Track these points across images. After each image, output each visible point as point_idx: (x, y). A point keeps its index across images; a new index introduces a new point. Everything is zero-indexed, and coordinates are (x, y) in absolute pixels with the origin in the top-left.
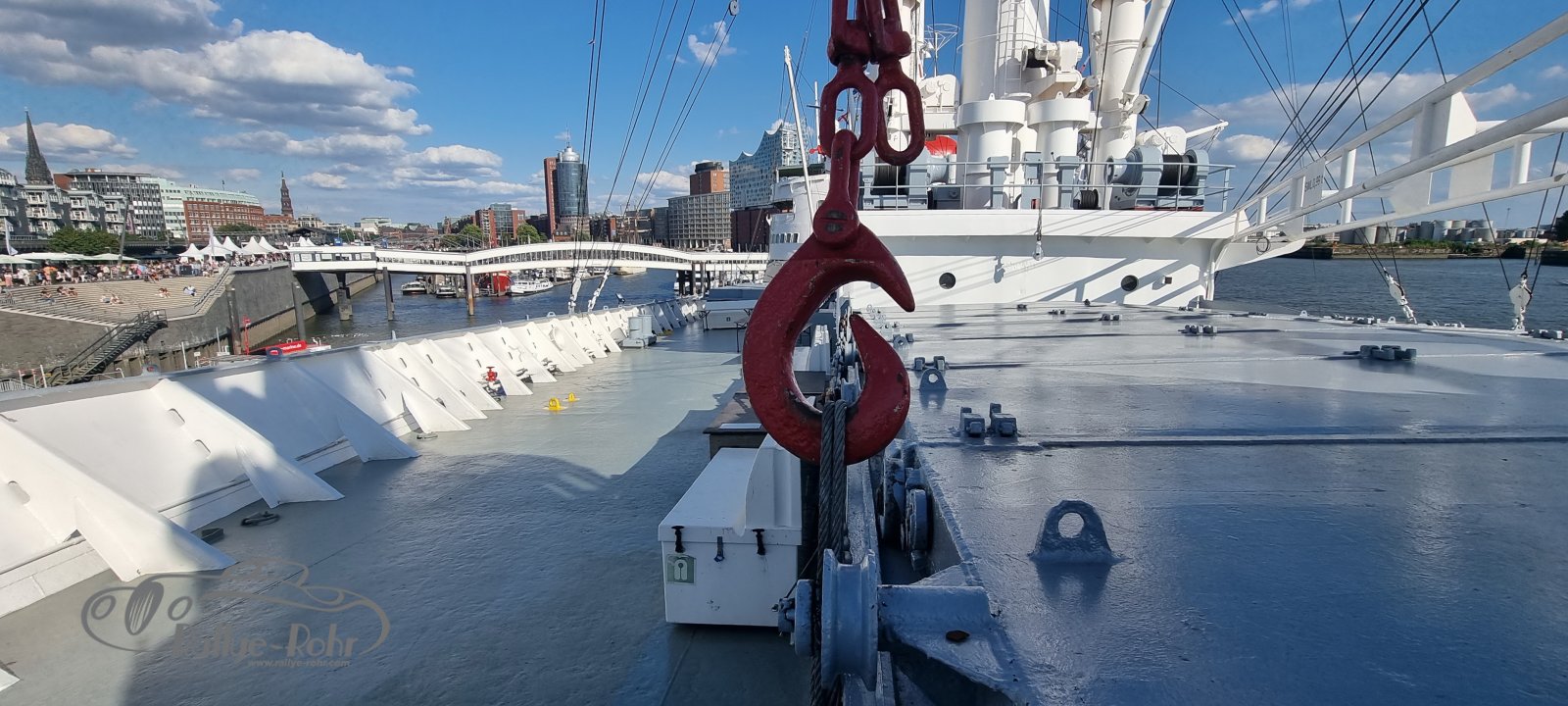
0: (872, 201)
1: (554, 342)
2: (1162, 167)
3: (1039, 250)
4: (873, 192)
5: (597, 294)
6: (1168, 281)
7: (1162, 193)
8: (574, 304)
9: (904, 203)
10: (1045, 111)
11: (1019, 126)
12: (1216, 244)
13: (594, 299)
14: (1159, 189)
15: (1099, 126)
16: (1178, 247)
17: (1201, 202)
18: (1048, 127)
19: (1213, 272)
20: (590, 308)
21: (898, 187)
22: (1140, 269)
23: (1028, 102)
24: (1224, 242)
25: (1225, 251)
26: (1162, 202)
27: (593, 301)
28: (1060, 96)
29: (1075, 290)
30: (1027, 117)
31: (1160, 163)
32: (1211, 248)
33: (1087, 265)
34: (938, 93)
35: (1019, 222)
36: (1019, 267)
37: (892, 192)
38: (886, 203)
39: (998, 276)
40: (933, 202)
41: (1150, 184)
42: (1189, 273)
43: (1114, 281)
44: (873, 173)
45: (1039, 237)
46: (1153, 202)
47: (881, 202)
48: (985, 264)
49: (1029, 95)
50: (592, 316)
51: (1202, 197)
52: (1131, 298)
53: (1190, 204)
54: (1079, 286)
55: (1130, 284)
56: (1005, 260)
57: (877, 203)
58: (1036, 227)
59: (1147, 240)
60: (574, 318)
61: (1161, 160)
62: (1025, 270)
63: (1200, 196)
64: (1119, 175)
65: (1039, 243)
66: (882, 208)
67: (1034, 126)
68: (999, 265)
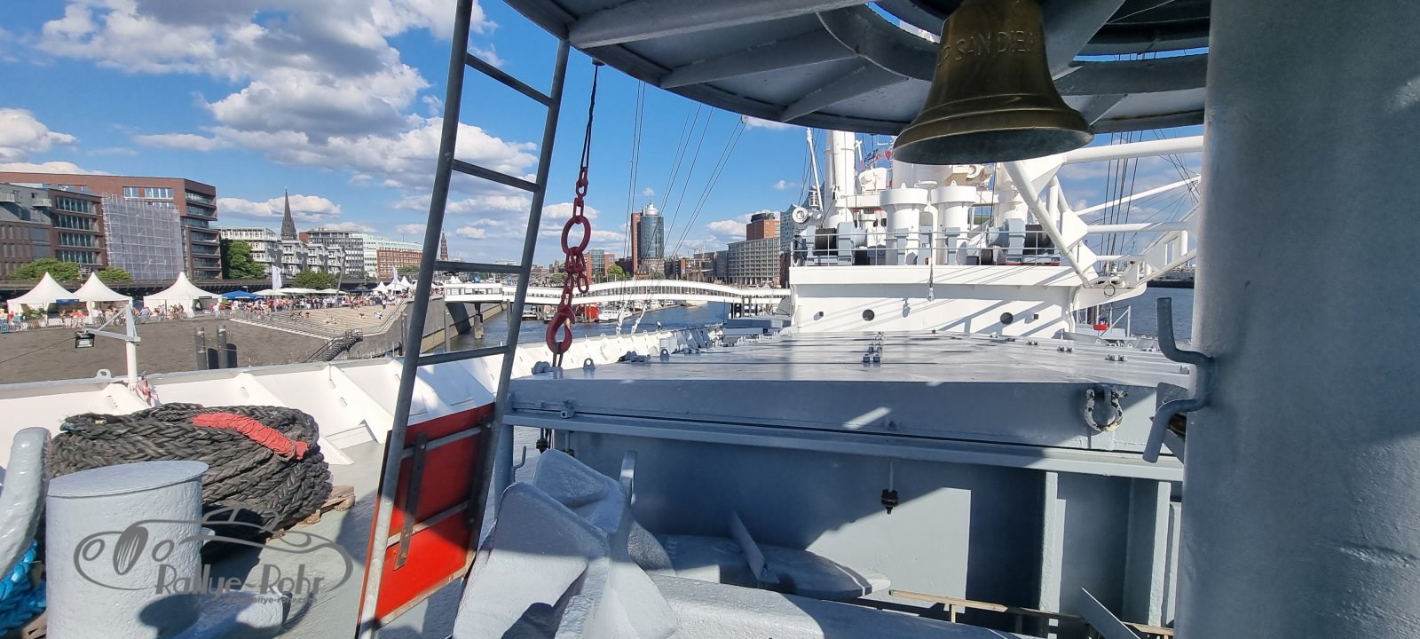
0: (812, 259)
2: (1024, 235)
3: (931, 295)
4: (815, 254)
5: (638, 322)
6: (1036, 317)
8: (620, 329)
9: (835, 261)
10: (940, 195)
11: (922, 206)
12: (1072, 290)
14: (1024, 250)
17: (1058, 259)
18: (944, 206)
19: (1072, 310)
21: (829, 250)
22: (1015, 308)
23: (929, 188)
24: (1077, 288)
25: (1078, 295)
26: (1026, 260)
28: (954, 183)
29: (964, 324)
30: (929, 198)
31: (1024, 232)
32: (1068, 294)
33: (972, 305)
35: (917, 275)
36: (921, 306)
37: (826, 253)
38: (822, 261)
39: (906, 312)
41: (1017, 246)
42: (1054, 311)
43: (994, 317)
44: (814, 241)
45: (931, 284)
46: (1020, 259)
47: (819, 261)
48: (896, 304)
49: (935, 183)
51: (1059, 256)
52: (1008, 330)
53: (1049, 261)
54: (967, 321)
55: (1008, 319)
56: (911, 301)
57: (816, 261)
58: (929, 277)
59: (1019, 287)
61: (1024, 229)
62: (925, 308)
63: (1056, 255)
64: (994, 240)
65: (931, 289)
66: (819, 264)
67: (936, 205)
68: (906, 305)
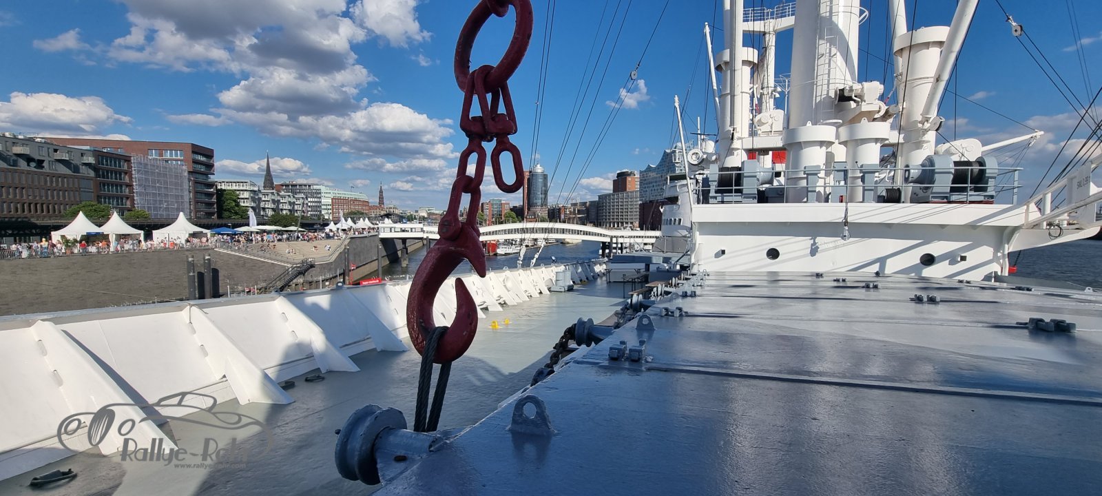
0: (715, 198)
1: (505, 286)
2: (953, 171)
3: (847, 233)
4: (717, 192)
5: (536, 256)
6: (963, 258)
7: (953, 190)
8: (521, 262)
9: (739, 199)
10: (852, 132)
11: (830, 143)
12: (1007, 231)
13: (535, 259)
14: (951, 187)
15: (901, 141)
16: (973, 233)
17: (992, 197)
18: (854, 143)
19: (1006, 252)
20: (532, 265)
21: (734, 188)
22: (936, 248)
23: (838, 126)
24: (1015, 229)
25: (1017, 236)
26: (954, 198)
27: (534, 261)
28: (864, 121)
29: (878, 264)
30: (837, 137)
31: (952, 167)
32: (1003, 234)
33: (890, 245)
34: (770, 122)
35: (831, 212)
36: (831, 245)
37: (730, 191)
38: (726, 199)
39: (814, 251)
40: (763, 197)
41: (943, 183)
42: (985, 252)
43: (914, 258)
44: (717, 179)
45: (846, 223)
46: (946, 197)
47: (723, 199)
48: (804, 243)
49: (841, 121)
50: (533, 270)
51: (993, 193)
52: (928, 272)
53: (981, 198)
54: (882, 261)
55: (928, 260)
56: (819, 240)
57: (719, 199)
58: (844, 216)
59: (943, 226)
60: (521, 271)
61: (952, 165)
62: (835, 247)
63: (991, 192)
64: (915, 177)
65: (846, 228)
66: (723, 202)
67: (844, 143)
68: (814, 243)
